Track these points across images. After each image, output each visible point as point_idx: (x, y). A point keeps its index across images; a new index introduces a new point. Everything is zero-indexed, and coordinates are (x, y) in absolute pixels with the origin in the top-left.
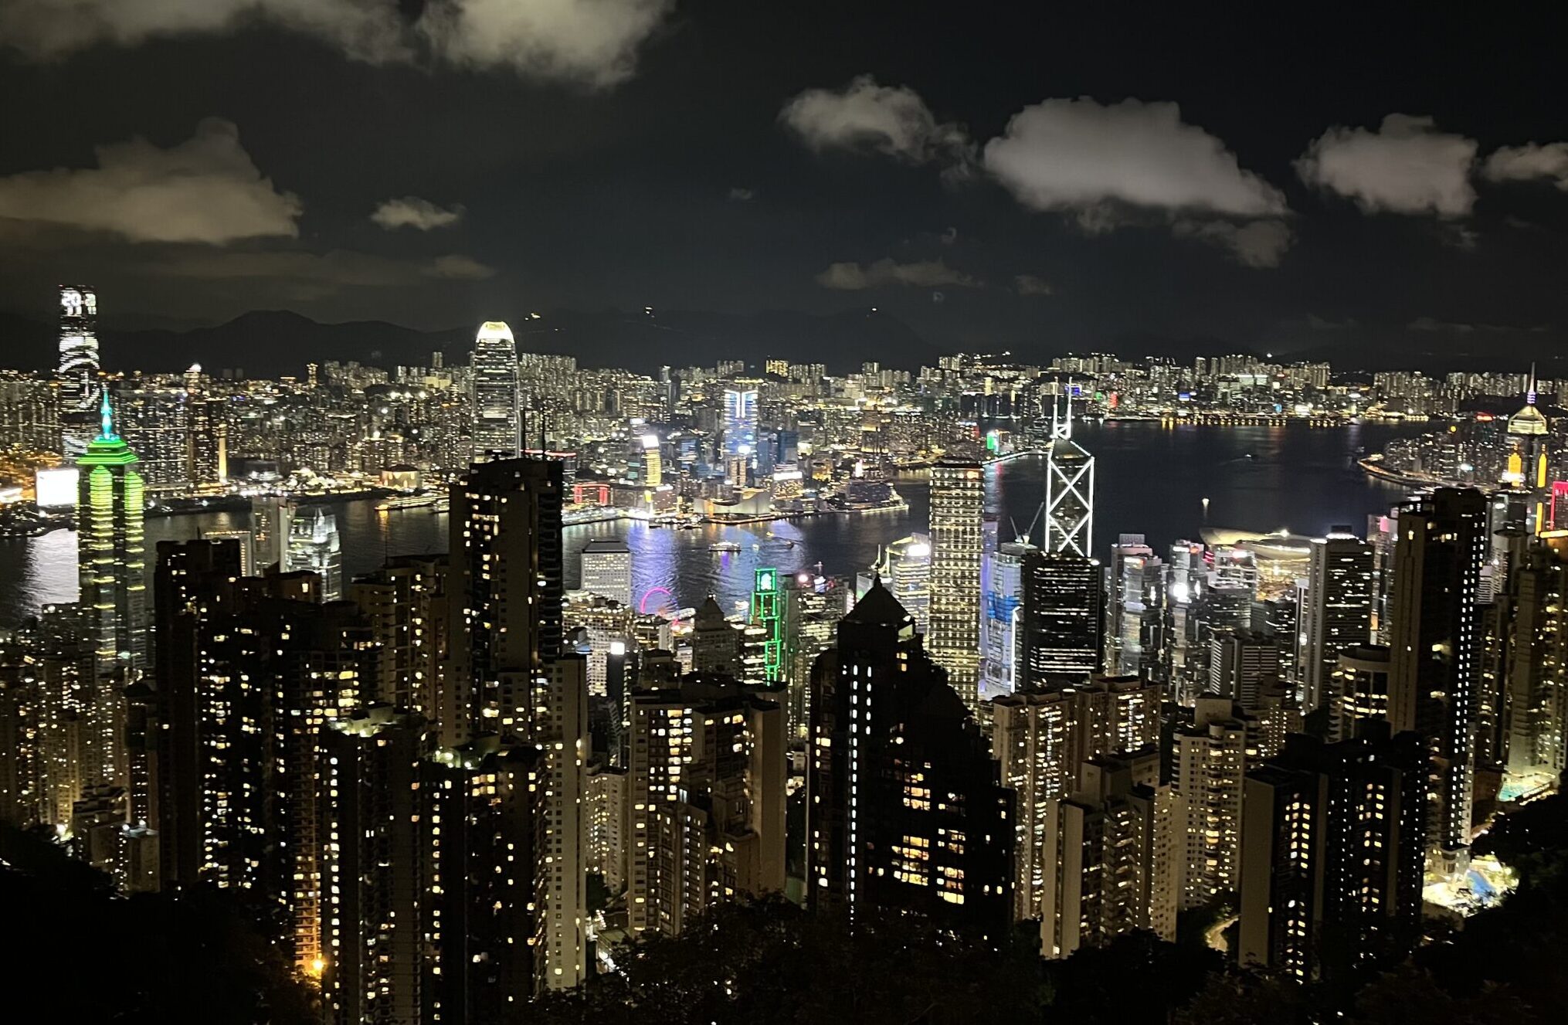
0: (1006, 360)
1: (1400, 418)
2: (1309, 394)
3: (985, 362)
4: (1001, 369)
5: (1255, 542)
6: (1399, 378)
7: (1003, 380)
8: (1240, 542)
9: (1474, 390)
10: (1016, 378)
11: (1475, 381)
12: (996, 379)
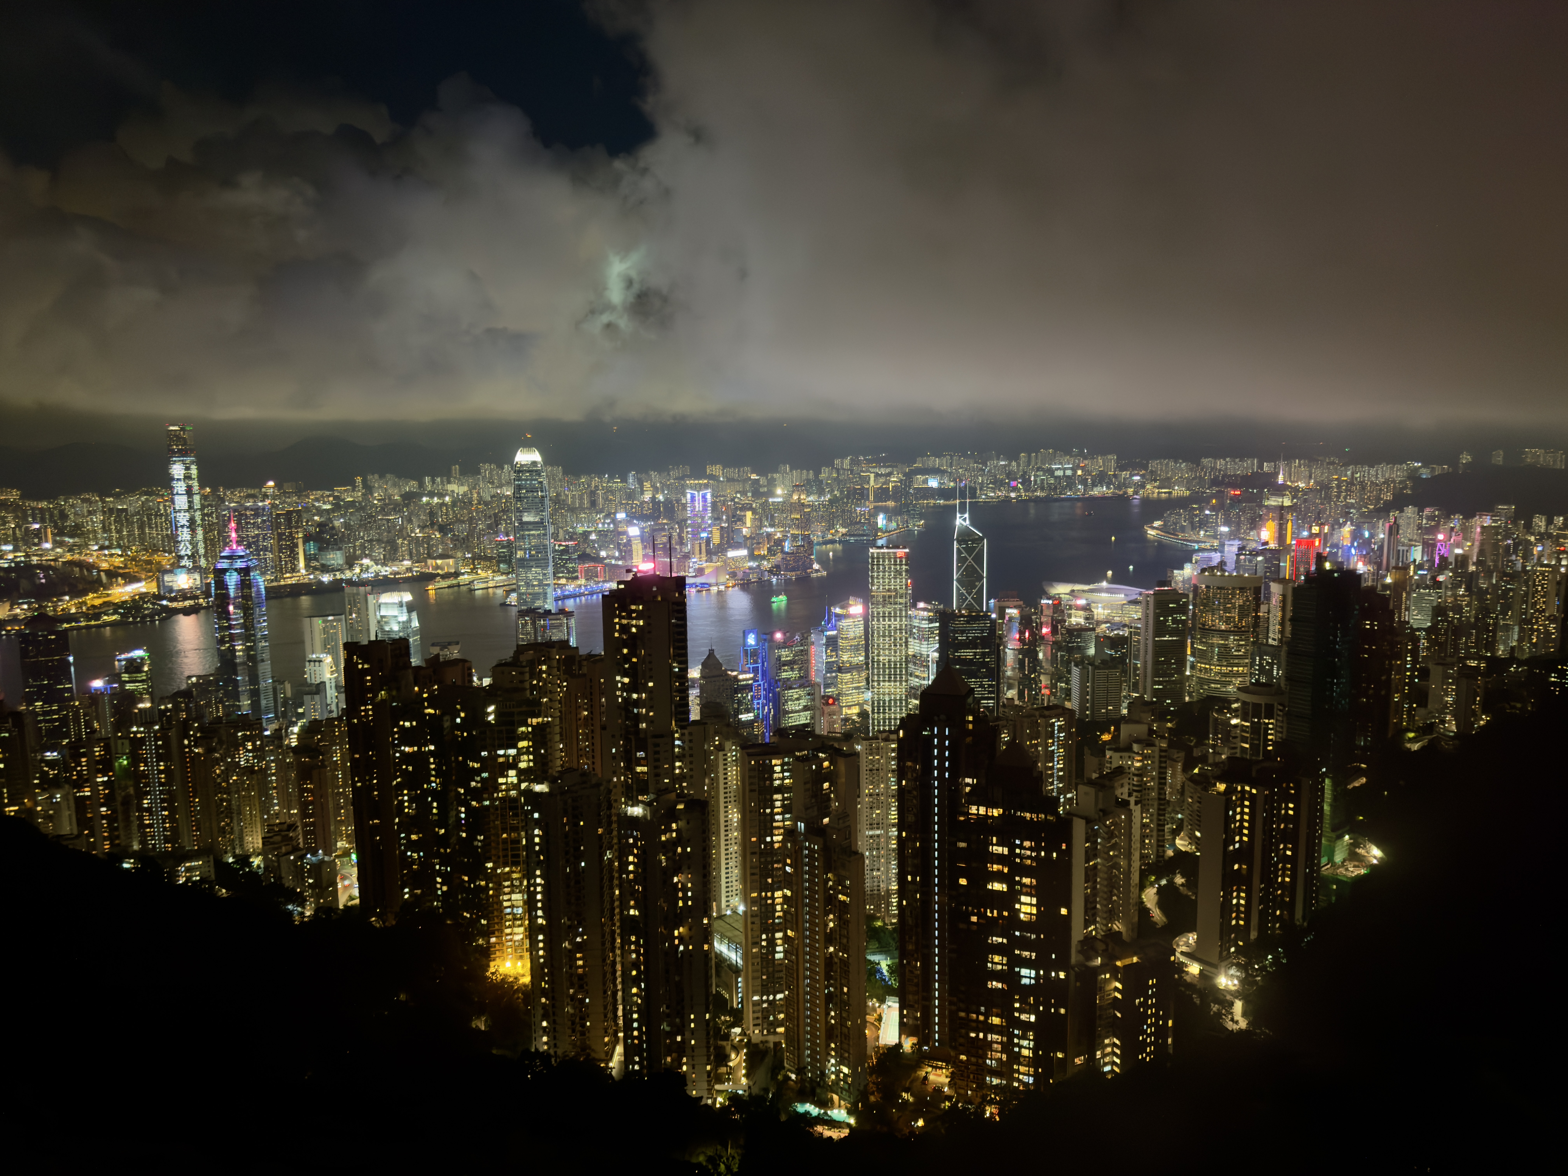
0: (884, 460)
1: (1170, 493)
2: (1101, 479)
3: (869, 462)
4: (880, 467)
5: (1083, 591)
6: (1167, 464)
7: (881, 475)
8: (1073, 591)
9: (1220, 470)
10: (890, 474)
11: (1220, 463)
12: (877, 475)
